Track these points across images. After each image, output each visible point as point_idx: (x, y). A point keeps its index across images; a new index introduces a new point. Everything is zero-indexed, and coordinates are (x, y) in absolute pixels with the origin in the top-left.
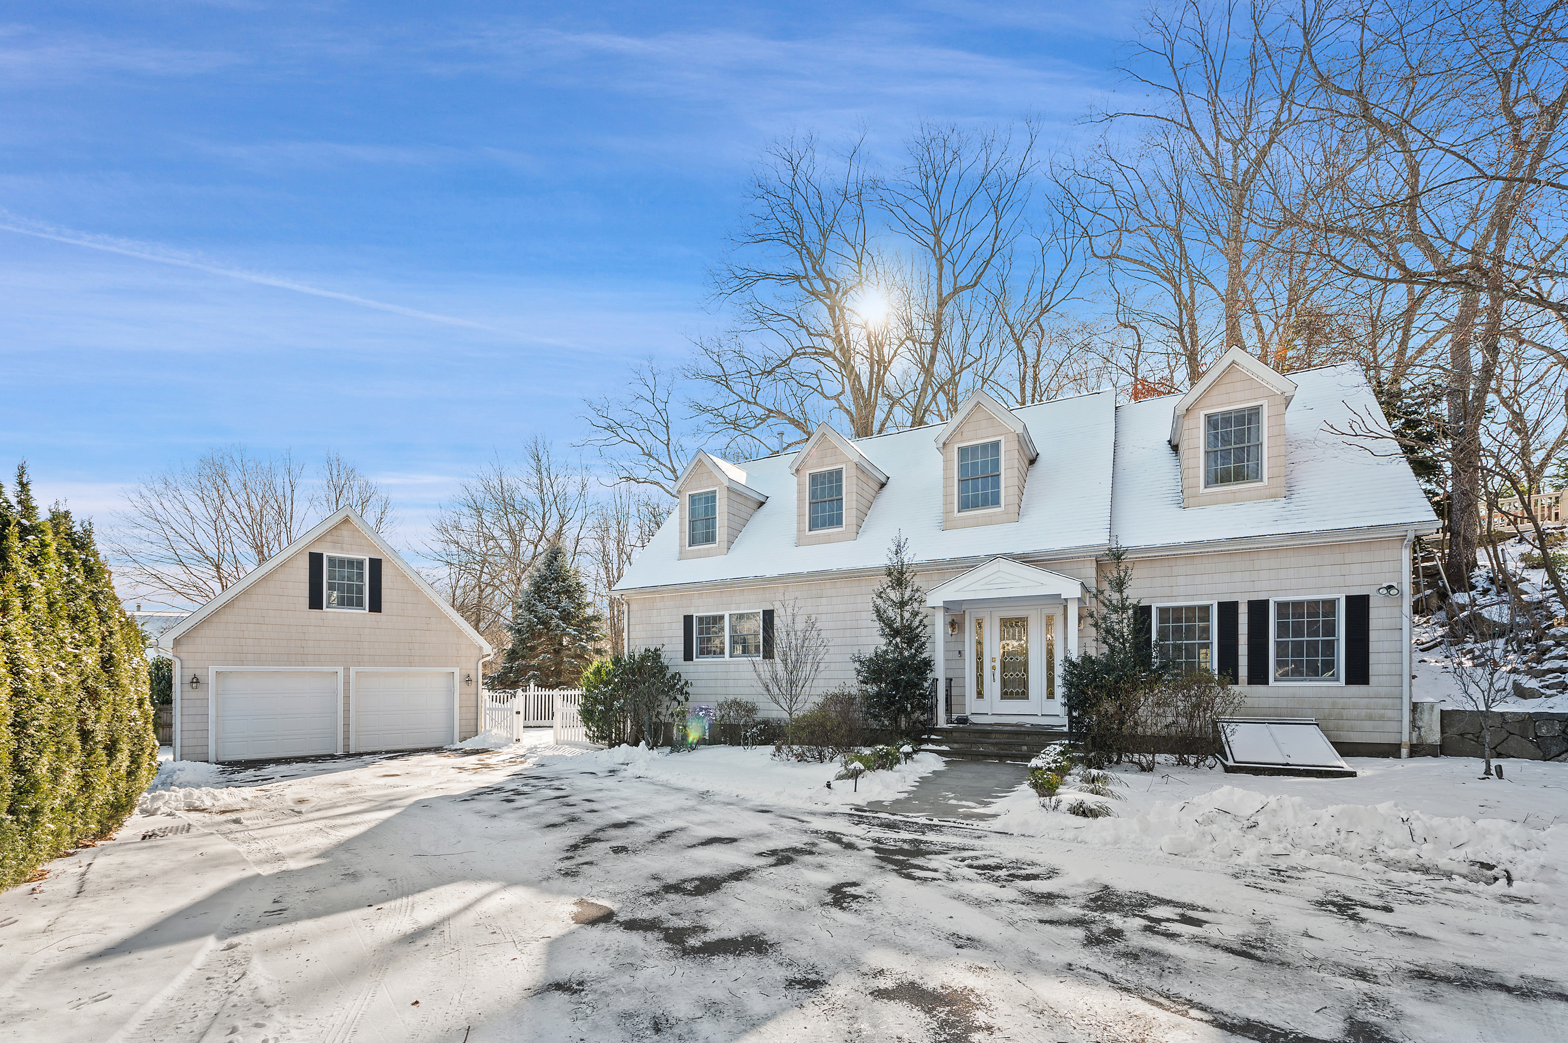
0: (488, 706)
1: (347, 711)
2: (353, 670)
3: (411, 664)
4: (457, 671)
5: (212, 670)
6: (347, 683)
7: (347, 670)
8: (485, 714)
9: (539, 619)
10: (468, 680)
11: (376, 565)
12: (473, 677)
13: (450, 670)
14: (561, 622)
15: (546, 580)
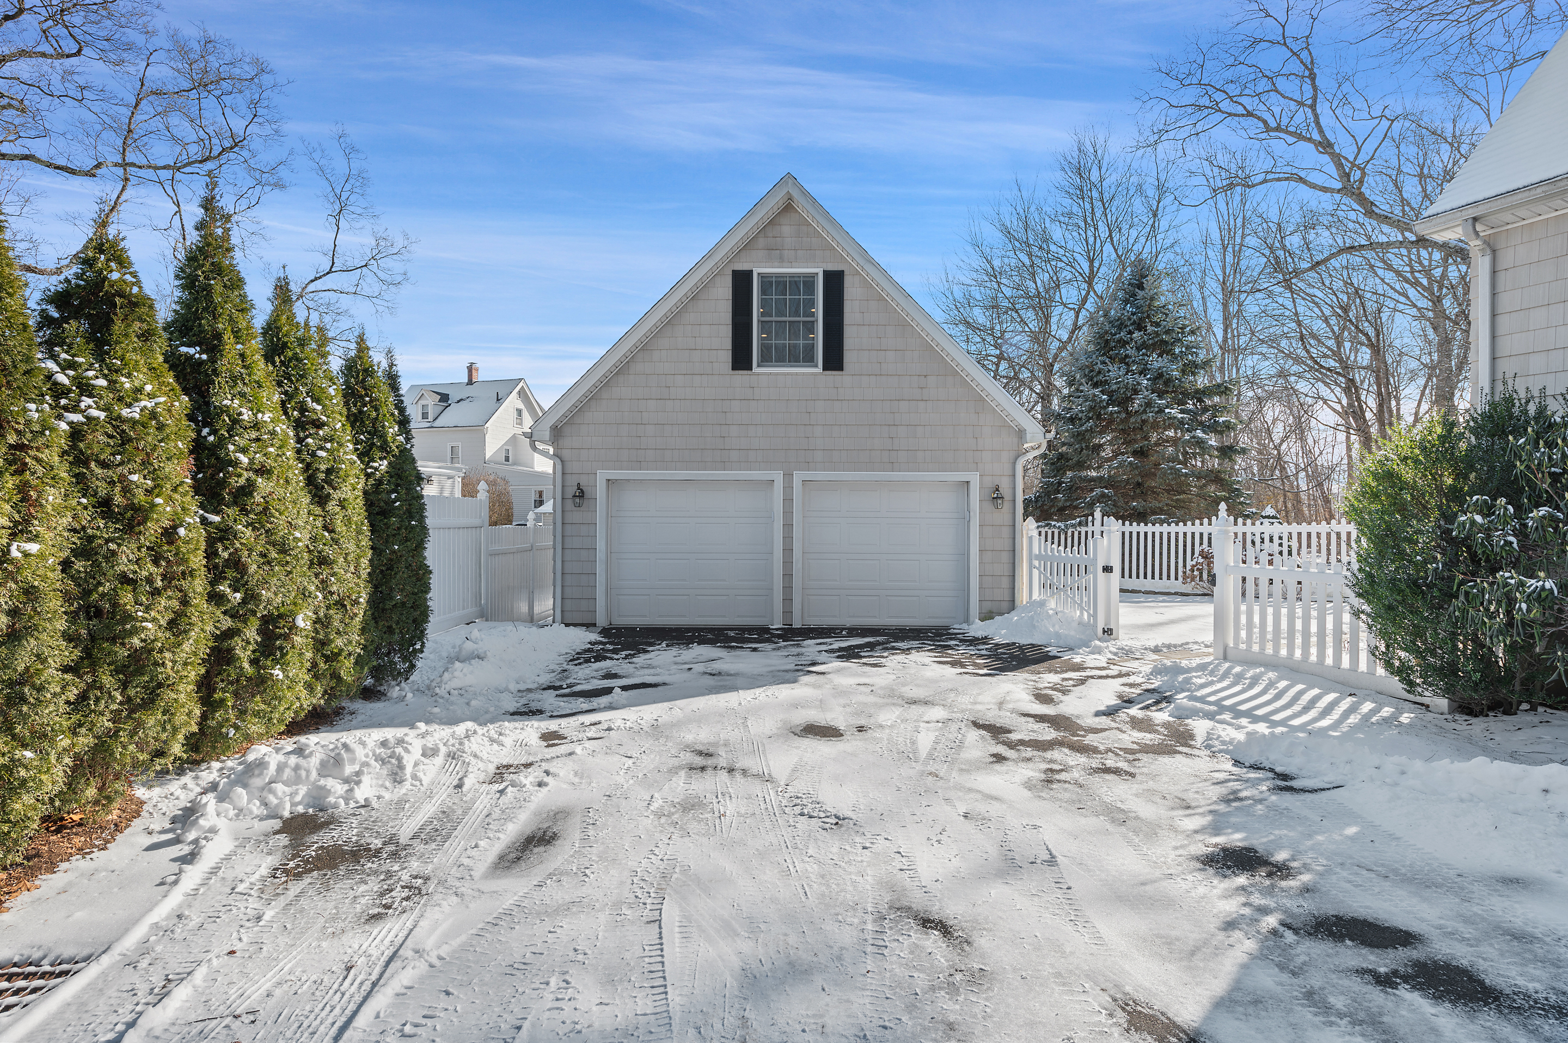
0: (1036, 551)
1: (788, 550)
2: (798, 476)
3: (892, 466)
4: (974, 478)
5: (602, 476)
6: (788, 500)
7: (788, 476)
8: (1031, 567)
9: (1110, 394)
10: (996, 497)
11: (834, 281)
12: (1005, 491)
13: (962, 476)
14: (1154, 396)
15: (1121, 326)
